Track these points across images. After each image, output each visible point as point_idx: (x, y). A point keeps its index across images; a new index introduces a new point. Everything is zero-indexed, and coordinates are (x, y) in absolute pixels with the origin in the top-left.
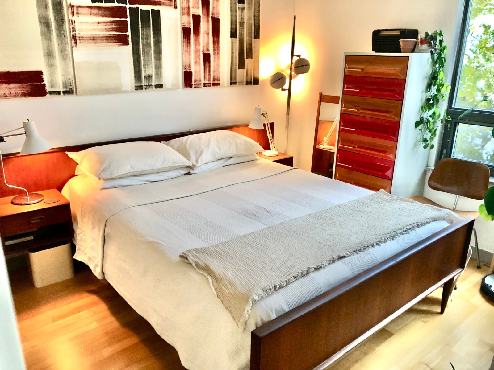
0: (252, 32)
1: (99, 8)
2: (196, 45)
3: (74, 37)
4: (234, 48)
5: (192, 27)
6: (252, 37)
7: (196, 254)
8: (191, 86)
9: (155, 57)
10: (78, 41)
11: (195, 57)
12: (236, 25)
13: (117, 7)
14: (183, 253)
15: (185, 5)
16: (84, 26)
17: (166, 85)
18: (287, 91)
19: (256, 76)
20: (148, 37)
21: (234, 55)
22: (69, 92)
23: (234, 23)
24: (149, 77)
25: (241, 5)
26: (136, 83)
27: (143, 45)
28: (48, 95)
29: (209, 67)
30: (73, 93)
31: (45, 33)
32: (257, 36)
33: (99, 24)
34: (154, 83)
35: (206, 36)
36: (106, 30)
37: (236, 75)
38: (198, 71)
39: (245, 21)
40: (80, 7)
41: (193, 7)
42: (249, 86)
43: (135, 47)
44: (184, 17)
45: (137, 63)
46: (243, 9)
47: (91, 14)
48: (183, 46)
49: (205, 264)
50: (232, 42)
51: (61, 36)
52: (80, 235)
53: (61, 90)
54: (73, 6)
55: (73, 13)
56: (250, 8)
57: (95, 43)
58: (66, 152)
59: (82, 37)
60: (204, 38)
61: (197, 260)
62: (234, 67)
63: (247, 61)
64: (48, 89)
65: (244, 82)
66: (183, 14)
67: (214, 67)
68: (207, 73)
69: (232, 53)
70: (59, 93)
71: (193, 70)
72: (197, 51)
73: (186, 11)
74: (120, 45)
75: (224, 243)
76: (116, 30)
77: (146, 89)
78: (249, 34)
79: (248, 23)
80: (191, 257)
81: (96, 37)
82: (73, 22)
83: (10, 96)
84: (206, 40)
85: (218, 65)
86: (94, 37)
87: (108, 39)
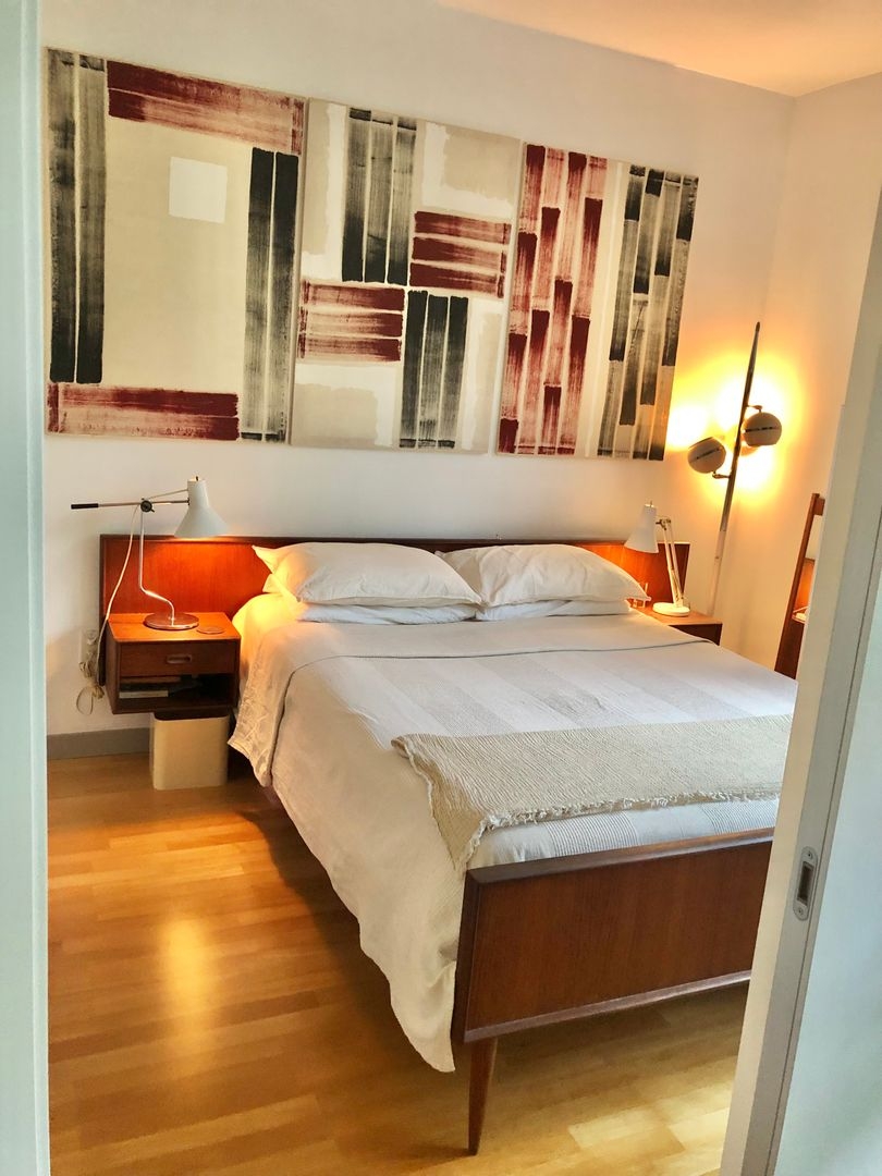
0: (658, 353)
1: (353, 290)
2: (532, 371)
3: (302, 340)
4: (614, 382)
5: (529, 335)
6: (657, 362)
7: (421, 743)
8: (511, 450)
9: (446, 388)
10: (307, 348)
11: (529, 393)
12: (625, 335)
13: (387, 290)
14: (400, 738)
15: (521, 292)
16: (321, 322)
17: (461, 443)
18: (727, 480)
19: (659, 442)
20: (438, 348)
21: (613, 396)
22: (276, 437)
23: (620, 332)
24: (429, 425)
25: (640, 296)
26: (402, 433)
27: (427, 363)
28: (240, 439)
29: (556, 414)
30: (283, 439)
31: (253, 330)
32: (670, 358)
33: (350, 319)
34: (437, 437)
35: (557, 354)
36: (361, 330)
37: (612, 437)
38: (531, 420)
39: (647, 328)
40: (321, 287)
41: (536, 296)
42: (639, 462)
43: (410, 366)
44: (513, 313)
45: (410, 396)
46: (645, 303)
47: (338, 301)
48: (505, 371)
49: (432, 761)
50: (612, 370)
51: (279, 337)
52: (247, 701)
53: (264, 432)
54: (309, 285)
55: (306, 298)
56: (658, 303)
57: (336, 352)
58: (254, 547)
59: (316, 341)
60: (551, 358)
61: (421, 754)
62: (609, 419)
63: (640, 409)
64: (241, 428)
65: (628, 452)
66: (513, 307)
67: (566, 417)
68: (550, 427)
69: (609, 391)
70: (258, 437)
71: (520, 419)
72: (533, 382)
73: (521, 301)
74: (383, 359)
75: (482, 738)
76: (380, 331)
77: (420, 446)
78: (653, 355)
79: (651, 333)
80: (412, 747)
81: (341, 342)
82: (303, 313)
83: (177, 434)
84: (555, 361)
85: (576, 413)
86: (336, 342)
87: (363, 347)
